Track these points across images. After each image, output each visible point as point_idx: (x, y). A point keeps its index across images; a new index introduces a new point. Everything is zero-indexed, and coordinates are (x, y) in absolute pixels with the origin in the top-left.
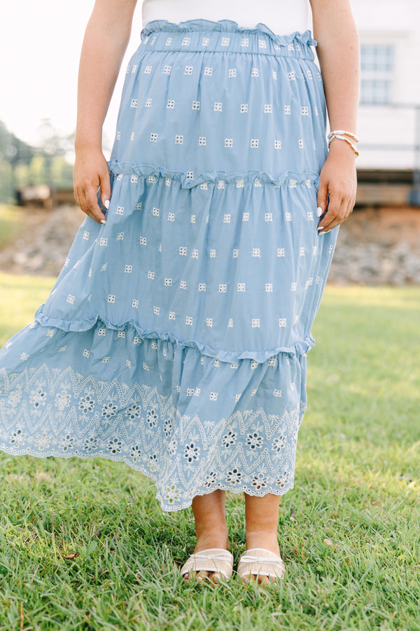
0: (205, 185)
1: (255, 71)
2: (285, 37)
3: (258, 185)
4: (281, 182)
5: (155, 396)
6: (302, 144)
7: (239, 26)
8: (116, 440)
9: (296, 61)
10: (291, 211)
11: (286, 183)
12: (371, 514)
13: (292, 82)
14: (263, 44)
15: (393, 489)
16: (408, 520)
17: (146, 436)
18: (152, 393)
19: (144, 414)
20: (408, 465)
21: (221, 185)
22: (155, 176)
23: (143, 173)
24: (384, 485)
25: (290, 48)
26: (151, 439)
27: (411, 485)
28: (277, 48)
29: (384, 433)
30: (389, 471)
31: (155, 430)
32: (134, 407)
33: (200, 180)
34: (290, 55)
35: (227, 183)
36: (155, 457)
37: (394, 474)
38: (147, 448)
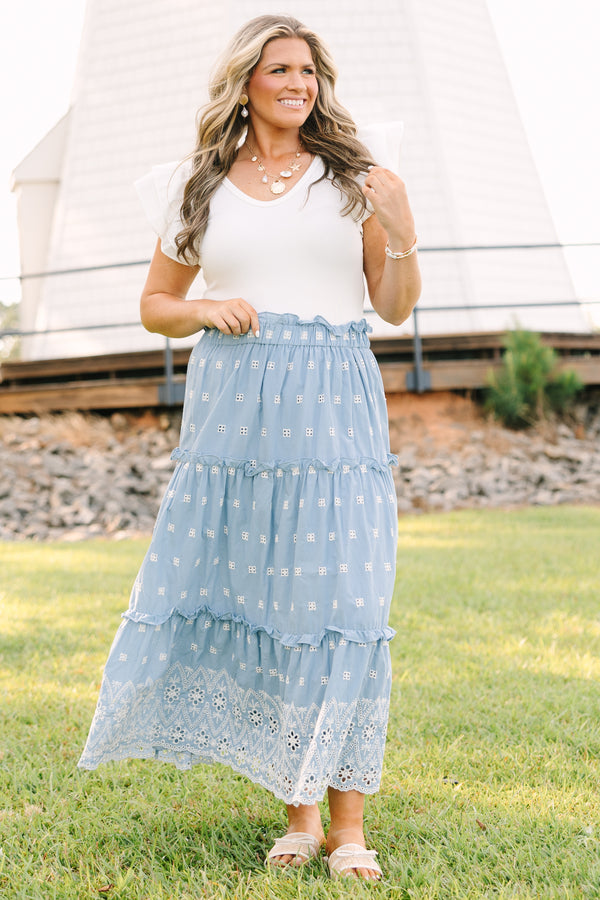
0: (266, 474)
1: (311, 364)
2: (341, 327)
3: (312, 471)
4: (335, 468)
5: (223, 678)
6: (352, 432)
7: (301, 319)
8: (179, 729)
9: (350, 350)
10: (340, 496)
11: (340, 468)
12: (417, 823)
13: (344, 373)
14: (320, 335)
15: (437, 793)
16: (459, 826)
17: (214, 720)
18: (220, 676)
19: (208, 698)
20: (451, 765)
21: (280, 473)
22: (219, 466)
23: (207, 462)
24: (426, 790)
25: (346, 337)
26: (220, 722)
27: (458, 787)
28: (333, 339)
29: (417, 729)
30: (430, 774)
31: (224, 713)
32: (198, 690)
33: (260, 469)
34: (345, 344)
35: (284, 471)
36: (225, 740)
37: (436, 777)
38: (215, 732)
